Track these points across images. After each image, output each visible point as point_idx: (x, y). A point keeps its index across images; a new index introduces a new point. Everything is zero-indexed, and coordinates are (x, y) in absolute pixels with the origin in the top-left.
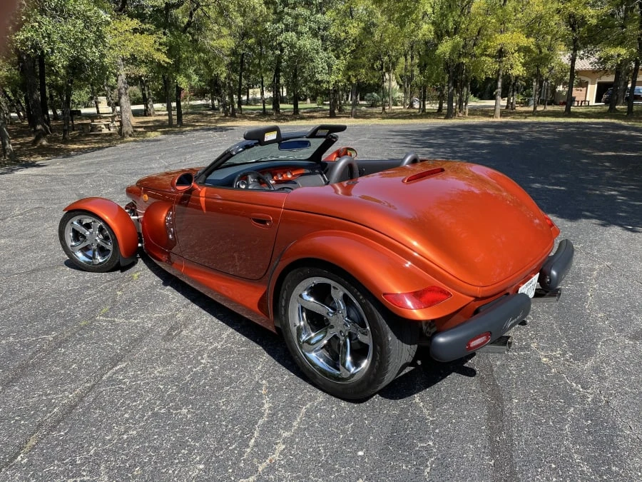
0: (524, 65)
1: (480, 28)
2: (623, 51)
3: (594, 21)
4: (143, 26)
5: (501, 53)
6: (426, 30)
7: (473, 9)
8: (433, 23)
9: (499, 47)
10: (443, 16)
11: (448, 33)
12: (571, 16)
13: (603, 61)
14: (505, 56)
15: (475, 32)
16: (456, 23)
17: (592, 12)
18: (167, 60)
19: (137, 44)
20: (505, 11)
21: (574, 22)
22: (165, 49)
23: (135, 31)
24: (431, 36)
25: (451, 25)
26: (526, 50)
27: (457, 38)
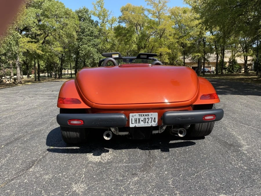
0: (169, 59)
1: (153, 47)
2: (200, 54)
3: (189, 45)
4: (32, 40)
5: (161, 55)
6: (134, 47)
7: (150, 40)
8: (137, 44)
9: (160, 53)
10: (140, 42)
11: (142, 48)
12: (182, 43)
13: (193, 59)
14: (162, 56)
15: (151, 48)
16: (145, 45)
17: (189, 42)
18: (42, 53)
19: (30, 47)
20: (161, 41)
21: (183, 45)
22: (41, 49)
23: (29, 42)
24: (136, 49)
25: (143, 45)
26: (169, 54)
27: (146, 50)
